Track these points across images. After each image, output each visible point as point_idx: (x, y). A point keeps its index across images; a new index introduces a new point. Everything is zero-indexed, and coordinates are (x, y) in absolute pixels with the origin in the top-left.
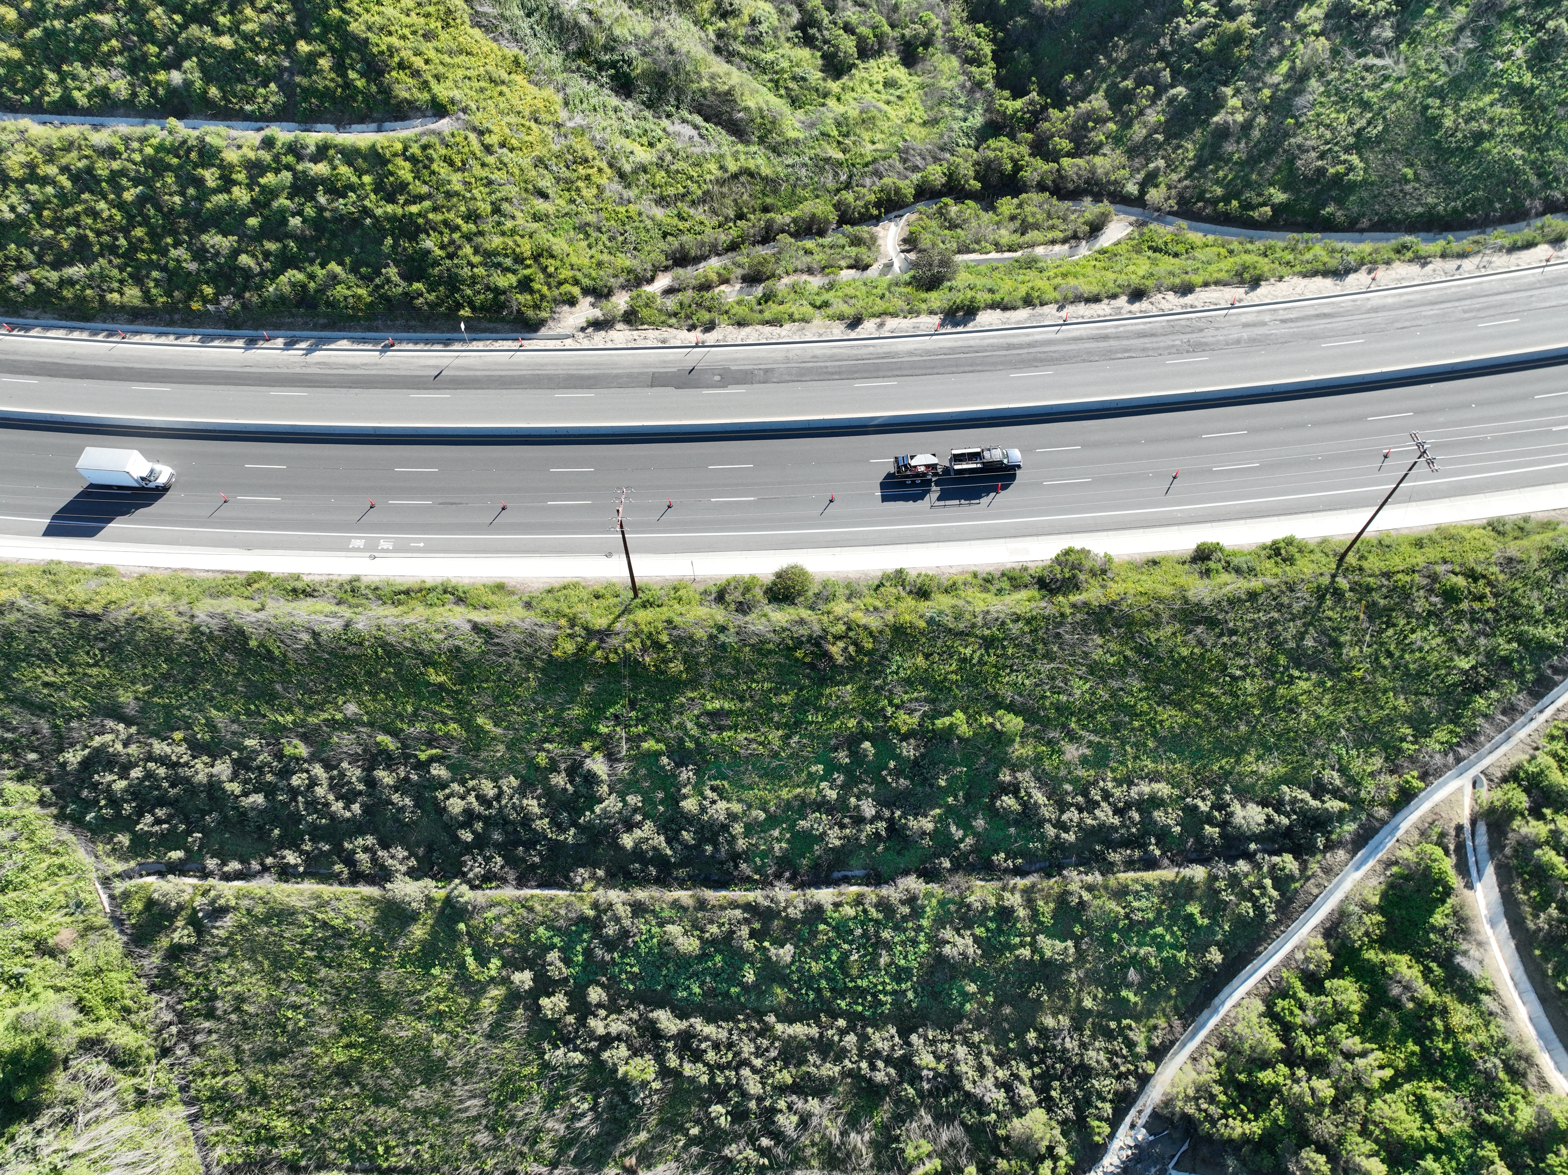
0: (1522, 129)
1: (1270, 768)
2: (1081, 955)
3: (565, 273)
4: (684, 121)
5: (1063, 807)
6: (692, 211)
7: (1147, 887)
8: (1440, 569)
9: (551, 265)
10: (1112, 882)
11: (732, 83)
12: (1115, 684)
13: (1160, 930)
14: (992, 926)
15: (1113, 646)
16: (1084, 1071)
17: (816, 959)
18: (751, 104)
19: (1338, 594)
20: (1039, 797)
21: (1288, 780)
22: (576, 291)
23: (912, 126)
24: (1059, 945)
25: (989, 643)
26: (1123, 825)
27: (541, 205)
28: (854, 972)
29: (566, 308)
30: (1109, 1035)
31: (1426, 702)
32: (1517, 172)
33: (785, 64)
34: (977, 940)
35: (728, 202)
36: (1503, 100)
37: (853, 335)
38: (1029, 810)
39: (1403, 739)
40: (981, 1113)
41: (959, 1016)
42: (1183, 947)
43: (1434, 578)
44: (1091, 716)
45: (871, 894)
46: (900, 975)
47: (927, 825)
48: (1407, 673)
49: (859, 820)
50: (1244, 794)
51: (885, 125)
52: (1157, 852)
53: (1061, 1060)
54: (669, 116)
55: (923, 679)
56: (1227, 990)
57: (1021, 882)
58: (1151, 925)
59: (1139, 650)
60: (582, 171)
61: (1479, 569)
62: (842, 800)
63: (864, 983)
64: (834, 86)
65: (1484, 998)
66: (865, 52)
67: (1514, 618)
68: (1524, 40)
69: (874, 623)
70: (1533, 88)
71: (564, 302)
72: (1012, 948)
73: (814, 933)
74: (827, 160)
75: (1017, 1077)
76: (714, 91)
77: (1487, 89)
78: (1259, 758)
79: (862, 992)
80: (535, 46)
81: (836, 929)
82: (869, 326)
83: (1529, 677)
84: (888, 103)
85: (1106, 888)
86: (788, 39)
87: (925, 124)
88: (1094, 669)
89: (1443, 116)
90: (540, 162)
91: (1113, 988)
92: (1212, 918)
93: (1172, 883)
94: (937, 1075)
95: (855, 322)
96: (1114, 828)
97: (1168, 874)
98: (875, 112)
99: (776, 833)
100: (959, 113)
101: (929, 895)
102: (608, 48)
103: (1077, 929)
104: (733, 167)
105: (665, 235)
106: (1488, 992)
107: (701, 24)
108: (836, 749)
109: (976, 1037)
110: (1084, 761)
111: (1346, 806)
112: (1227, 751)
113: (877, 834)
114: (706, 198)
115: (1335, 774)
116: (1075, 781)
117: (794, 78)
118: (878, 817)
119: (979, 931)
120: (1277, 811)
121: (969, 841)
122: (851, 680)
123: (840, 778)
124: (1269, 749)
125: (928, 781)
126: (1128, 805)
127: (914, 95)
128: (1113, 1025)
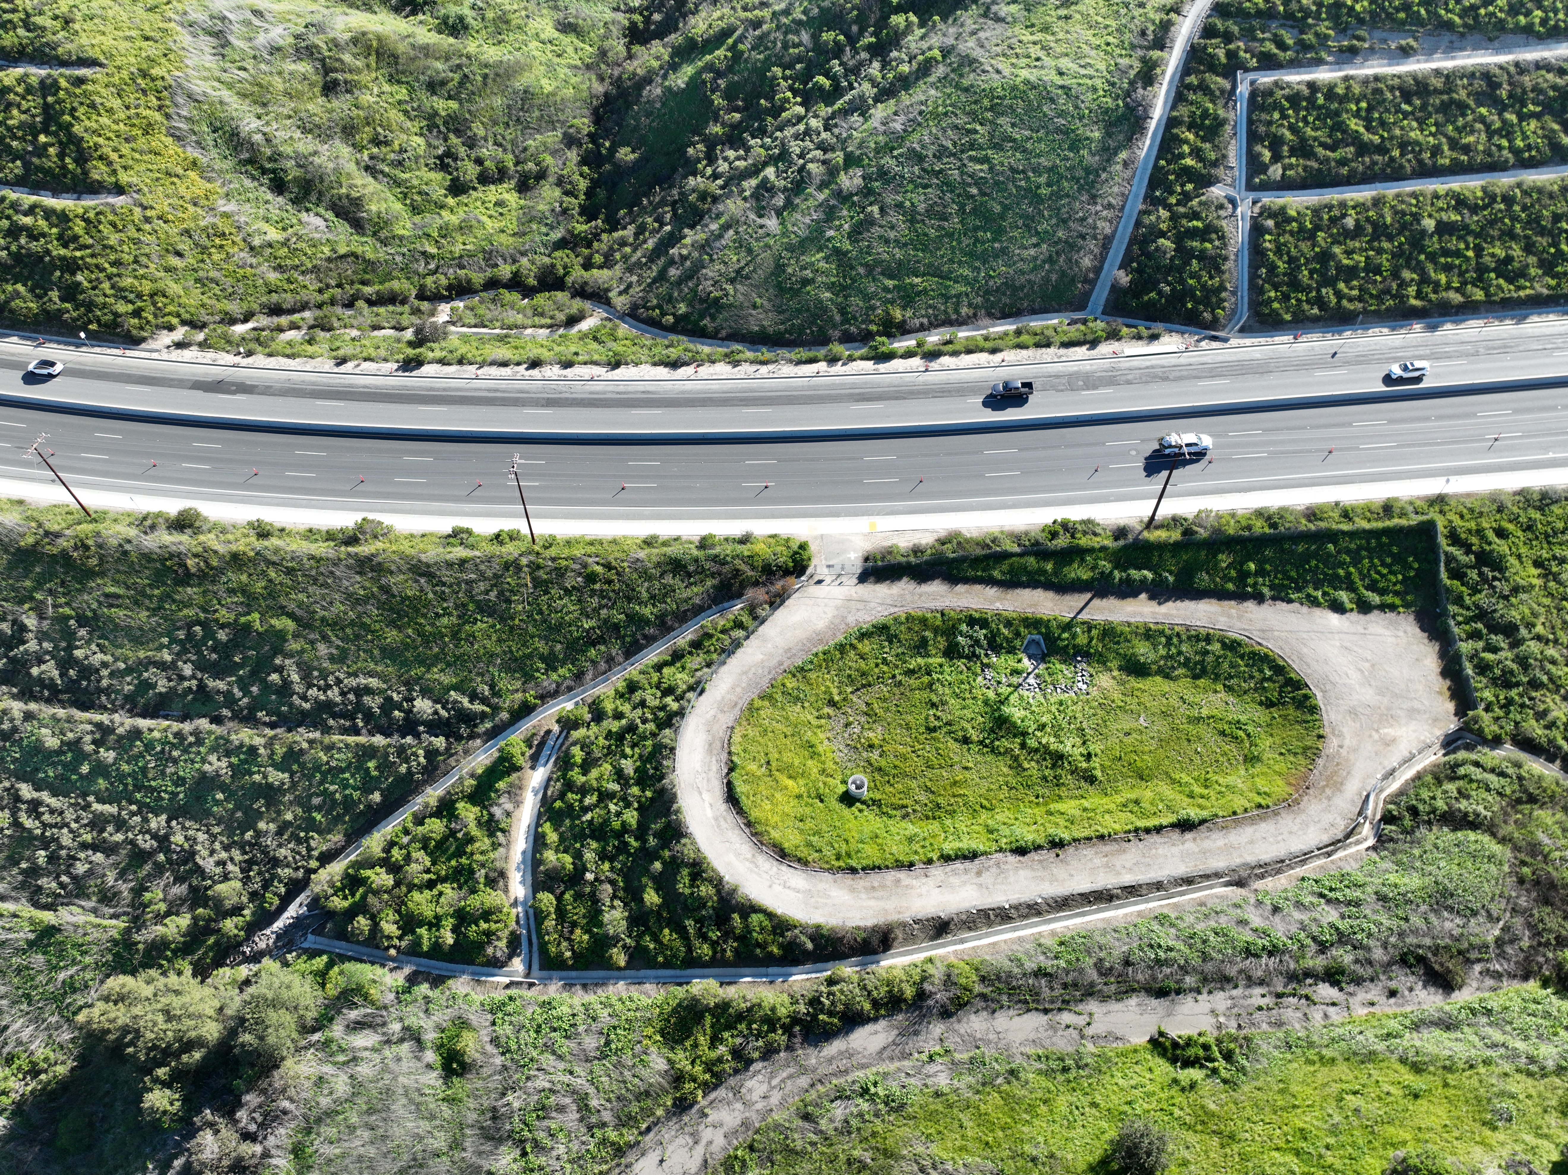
0: (833, 279)
1: (447, 679)
2: (294, 785)
3: (170, 308)
4: (317, 214)
5: (310, 686)
6: (301, 278)
7: (347, 746)
8: (590, 560)
9: (161, 301)
10: (327, 740)
11: (366, 191)
12: (359, 608)
13: (347, 775)
14: (242, 757)
15: (368, 585)
16: (275, 862)
17: (128, 763)
18: (374, 208)
19: (519, 568)
20: (295, 677)
21: (455, 688)
22: (175, 321)
23: (502, 235)
24: (281, 775)
25: (290, 571)
26: (343, 703)
27: (175, 261)
28: (150, 776)
29: (165, 332)
30: (299, 841)
31: (559, 647)
32: (825, 310)
33: (415, 182)
34: (231, 765)
35: (334, 274)
36: (826, 259)
37: (336, 370)
38: (286, 684)
39: (538, 670)
40: (203, 880)
41: (208, 813)
42: (359, 789)
43: (585, 566)
44: (342, 629)
45: (176, 726)
46: (180, 781)
47: (221, 685)
48: (550, 628)
49: (182, 678)
50: (426, 692)
51: (480, 233)
52: (361, 724)
53: (263, 852)
54: (308, 210)
55: (243, 590)
56: (383, 823)
57: (269, 732)
58: (342, 771)
59: (381, 588)
60: (218, 241)
61: (614, 563)
62: (174, 662)
63: (153, 783)
64: (451, 201)
65: (499, 834)
66: (485, 179)
67: (629, 599)
68: (852, 218)
69: (221, 549)
70: (848, 252)
71: (164, 328)
72: (251, 774)
73: (132, 746)
74: (424, 253)
75: (232, 859)
76: (348, 196)
77: (820, 250)
78: (442, 671)
79: (153, 790)
80: (214, 153)
81: (145, 745)
82: (349, 366)
83: (628, 639)
84: (490, 217)
85: (321, 743)
86: (427, 165)
87: (514, 235)
88: (349, 596)
89: (788, 265)
90: (187, 232)
91: (308, 809)
92: (381, 772)
93: (363, 745)
94: (183, 850)
95: (343, 361)
96: (337, 705)
97: (362, 739)
98: (474, 223)
99: (128, 679)
100: (544, 229)
101: (210, 733)
102: (270, 159)
103: (295, 767)
104: (342, 250)
105: (270, 292)
106: (503, 831)
107: (358, 148)
108: (178, 629)
109: (216, 830)
110: (332, 659)
111: (487, 709)
112: (422, 663)
113: (190, 688)
114: (316, 269)
115: (486, 688)
116: (321, 670)
117: (420, 193)
118: (193, 677)
119: (234, 760)
120: (443, 708)
121: (245, 700)
122: (199, 585)
123: (176, 648)
124: (449, 665)
125: (229, 657)
126: (350, 690)
127: (513, 213)
128: (302, 834)
